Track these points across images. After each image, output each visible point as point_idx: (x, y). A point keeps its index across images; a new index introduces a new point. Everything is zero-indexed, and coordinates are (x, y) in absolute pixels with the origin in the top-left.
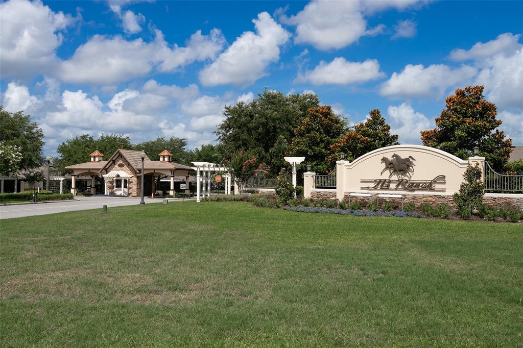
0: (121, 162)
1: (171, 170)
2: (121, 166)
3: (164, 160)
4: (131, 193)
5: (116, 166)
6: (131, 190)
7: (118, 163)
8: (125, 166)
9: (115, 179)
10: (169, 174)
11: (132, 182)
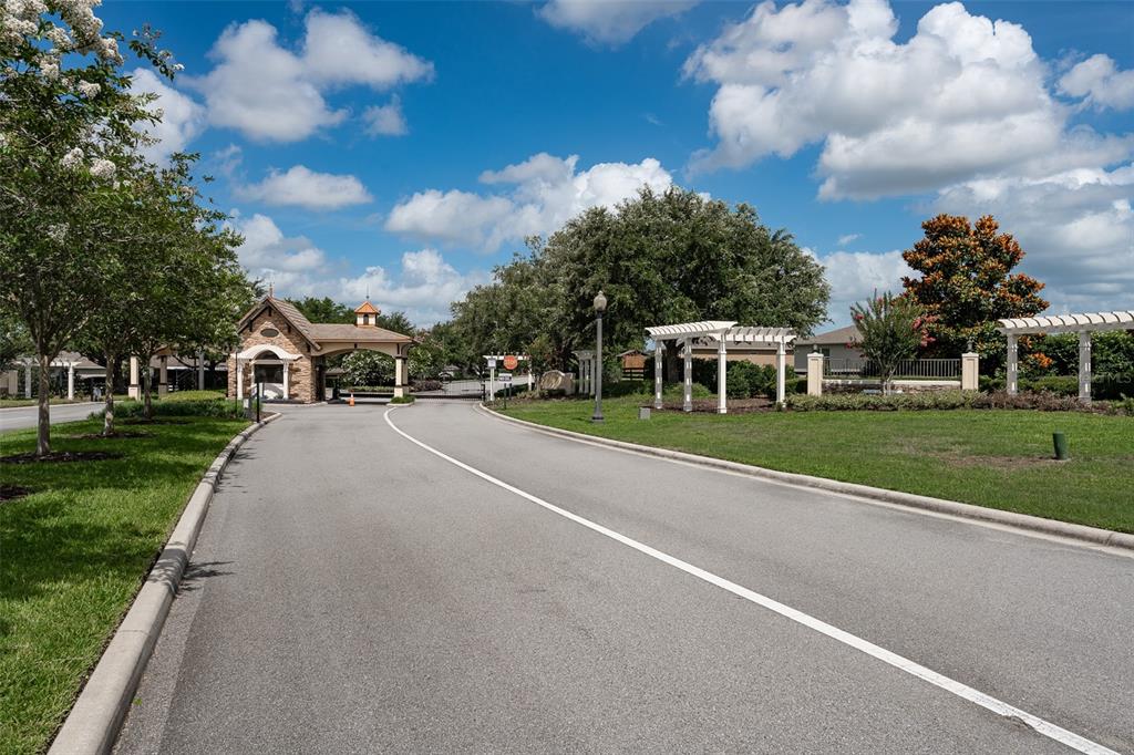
0: (268, 324)
1: (398, 344)
2: (268, 333)
3: (366, 323)
4: (296, 395)
5: (257, 334)
6: (297, 387)
7: (262, 327)
8: (280, 334)
9: (253, 362)
10: (393, 352)
11: (298, 370)
